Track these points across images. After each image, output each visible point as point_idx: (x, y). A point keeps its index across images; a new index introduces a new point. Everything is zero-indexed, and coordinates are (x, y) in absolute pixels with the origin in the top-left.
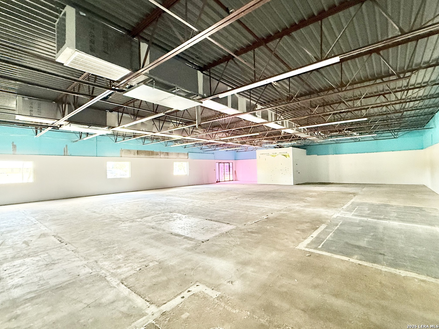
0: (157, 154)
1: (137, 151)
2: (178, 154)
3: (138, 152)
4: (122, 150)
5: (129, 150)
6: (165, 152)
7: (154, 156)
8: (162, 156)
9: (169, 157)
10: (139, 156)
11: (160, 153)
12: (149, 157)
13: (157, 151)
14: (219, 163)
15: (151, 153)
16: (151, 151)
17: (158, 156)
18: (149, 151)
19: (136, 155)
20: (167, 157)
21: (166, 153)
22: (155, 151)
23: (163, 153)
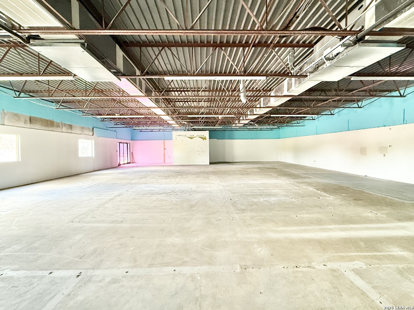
0: (58, 126)
1: (30, 118)
2: (83, 128)
3: (31, 120)
4: (5, 114)
5: (16, 115)
6: (68, 123)
7: (55, 129)
8: (64, 129)
9: (73, 132)
10: (32, 126)
11: (62, 124)
12: (47, 129)
13: (58, 122)
14: (120, 143)
15: (49, 124)
16: (50, 121)
17: (59, 129)
18: (47, 120)
19: (28, 125)
20: (69, 131)
21: (69, 125)
22: (55, 121)
23: (65, 125)
